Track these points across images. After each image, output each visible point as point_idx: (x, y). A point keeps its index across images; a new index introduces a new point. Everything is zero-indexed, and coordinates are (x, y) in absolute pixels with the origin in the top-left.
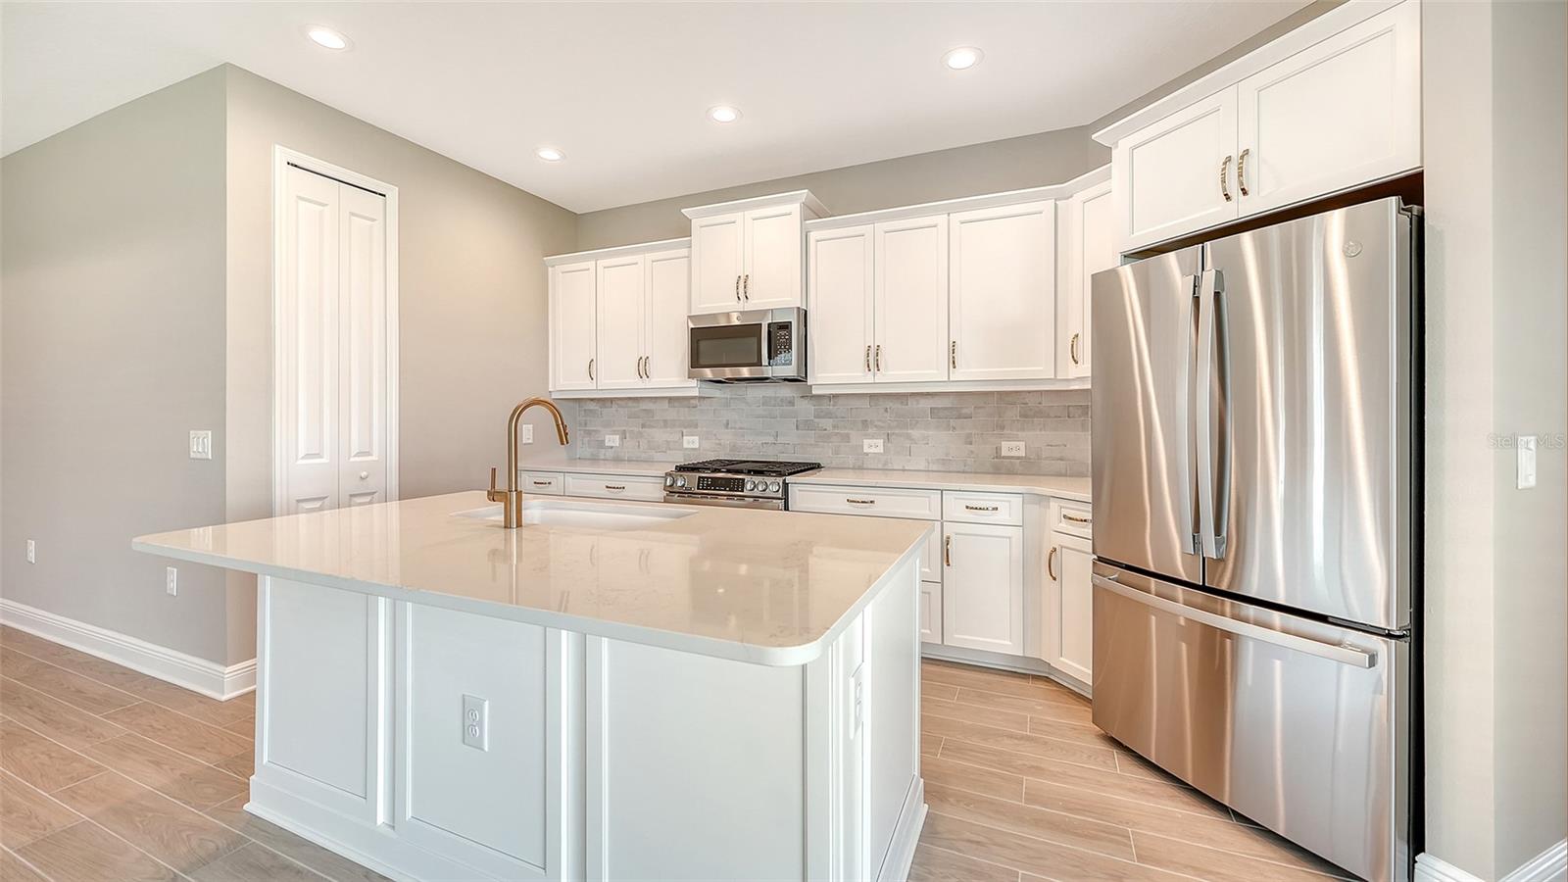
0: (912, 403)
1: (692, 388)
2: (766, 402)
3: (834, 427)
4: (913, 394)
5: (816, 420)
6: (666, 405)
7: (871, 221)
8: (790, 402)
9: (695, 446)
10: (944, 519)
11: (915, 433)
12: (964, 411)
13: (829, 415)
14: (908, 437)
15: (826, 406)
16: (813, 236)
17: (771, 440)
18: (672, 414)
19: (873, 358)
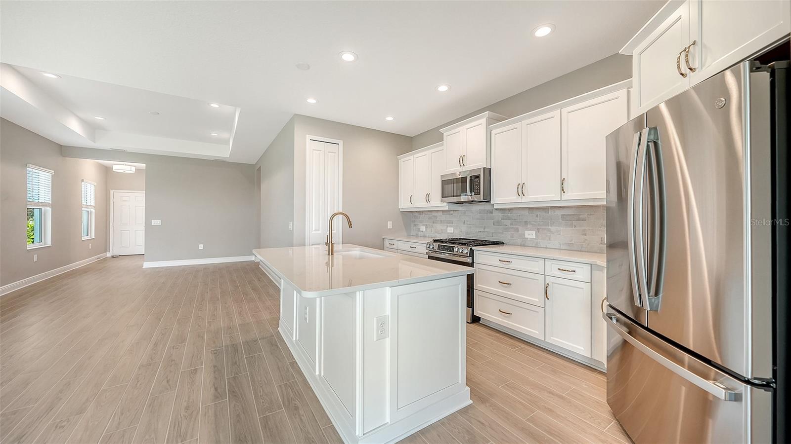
0: (551, 213)
1: (445, 206)
2: (480, 212)
3: (511, 224)
4: (552, 207)
5: (502, 221)
6: (441, 213)
7: (520, 120)
8: (491, 212)
9: (450, 232)
10: (546, 274)
11: (553, 228)
12: (581, 216)
13: (509, 218)
14: (549, 230)
15: (508, 214)
16: (494, 132)
17: (482, 230)
18: (443, 217)
19: (521, 190)
